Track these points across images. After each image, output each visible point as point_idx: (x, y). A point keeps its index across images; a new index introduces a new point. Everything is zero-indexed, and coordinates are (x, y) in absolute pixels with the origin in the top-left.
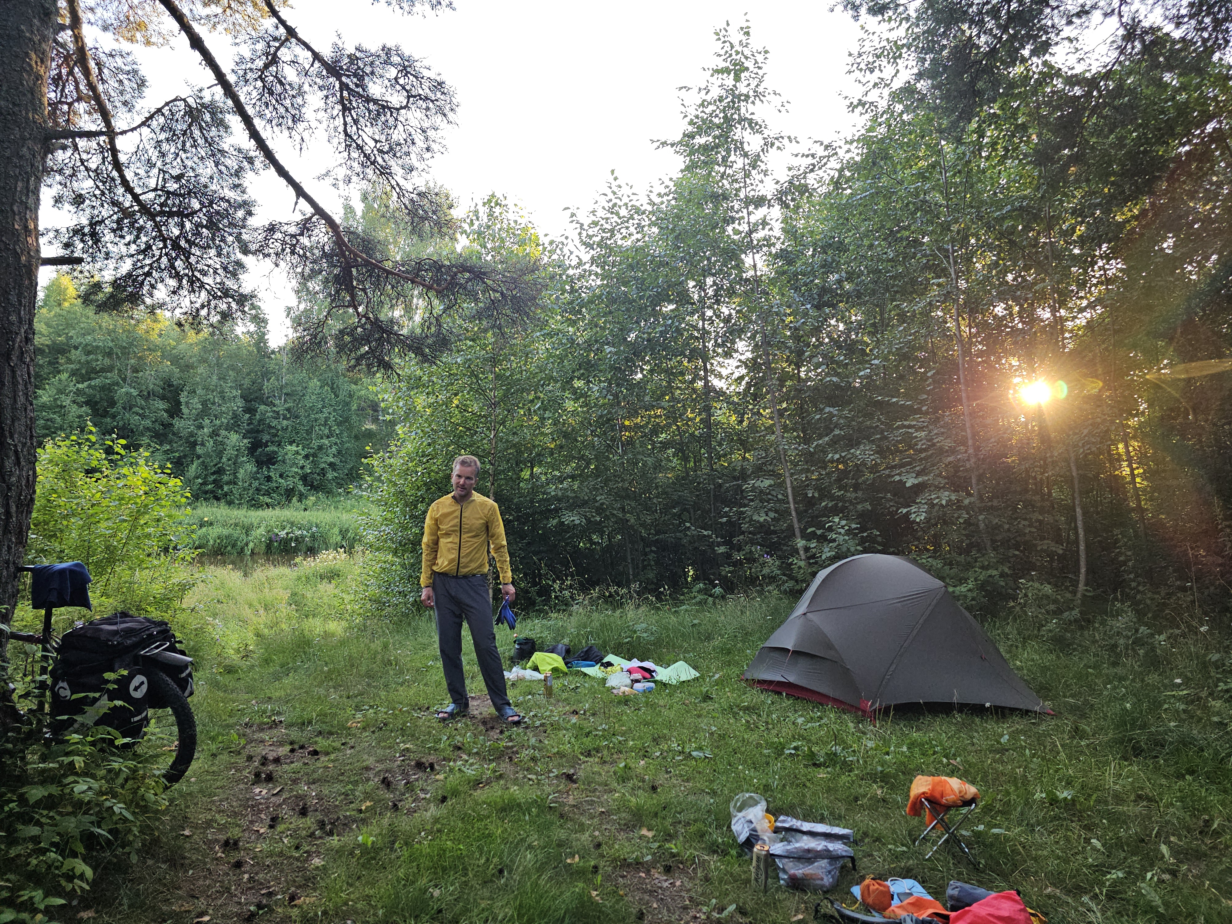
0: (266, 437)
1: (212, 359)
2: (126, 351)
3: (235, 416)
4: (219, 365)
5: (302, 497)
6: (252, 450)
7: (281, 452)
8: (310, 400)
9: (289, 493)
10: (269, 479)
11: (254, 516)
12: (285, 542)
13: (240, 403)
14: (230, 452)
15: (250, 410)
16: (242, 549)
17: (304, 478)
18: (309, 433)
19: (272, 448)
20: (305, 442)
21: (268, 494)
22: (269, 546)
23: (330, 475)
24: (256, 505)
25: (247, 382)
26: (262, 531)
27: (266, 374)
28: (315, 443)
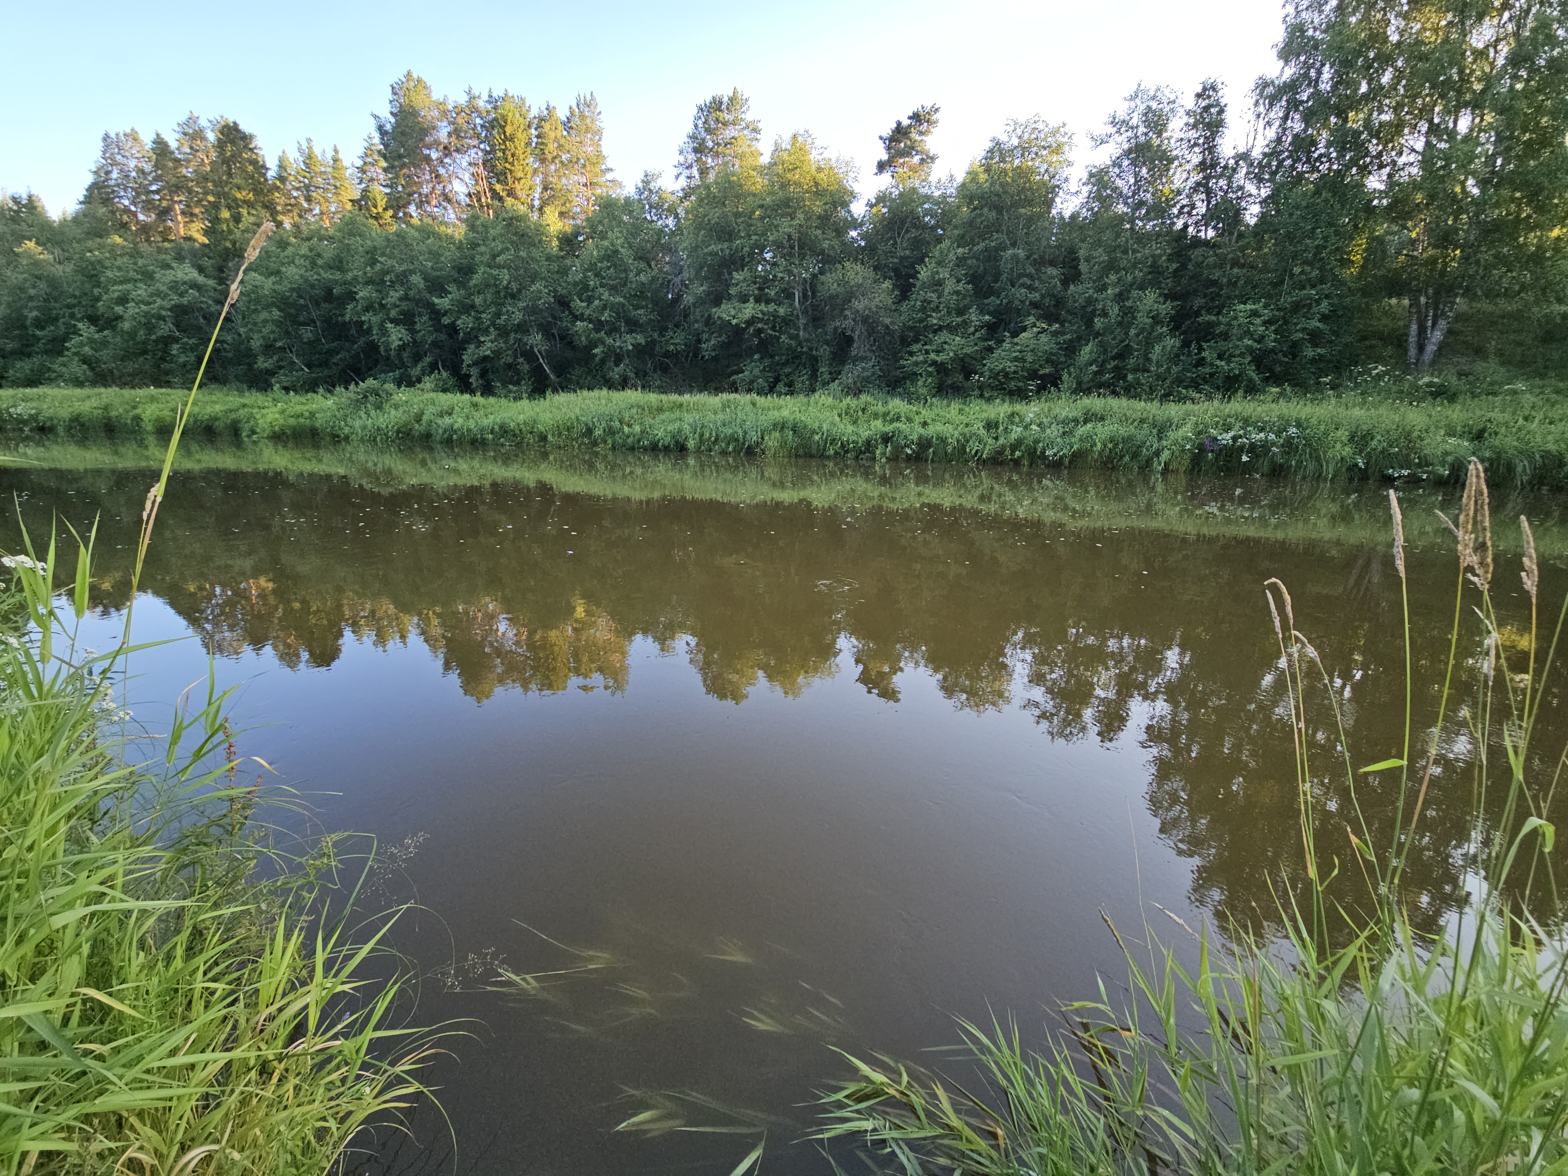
5: (1254, 388)
10: (1201, 362)
12: (1231, 453)
14: (1143, 321)
16: (1149, 462)
17: (1261, 358)
19: (1207, 318)
22: (1197, 460)
26: (1187, 431)
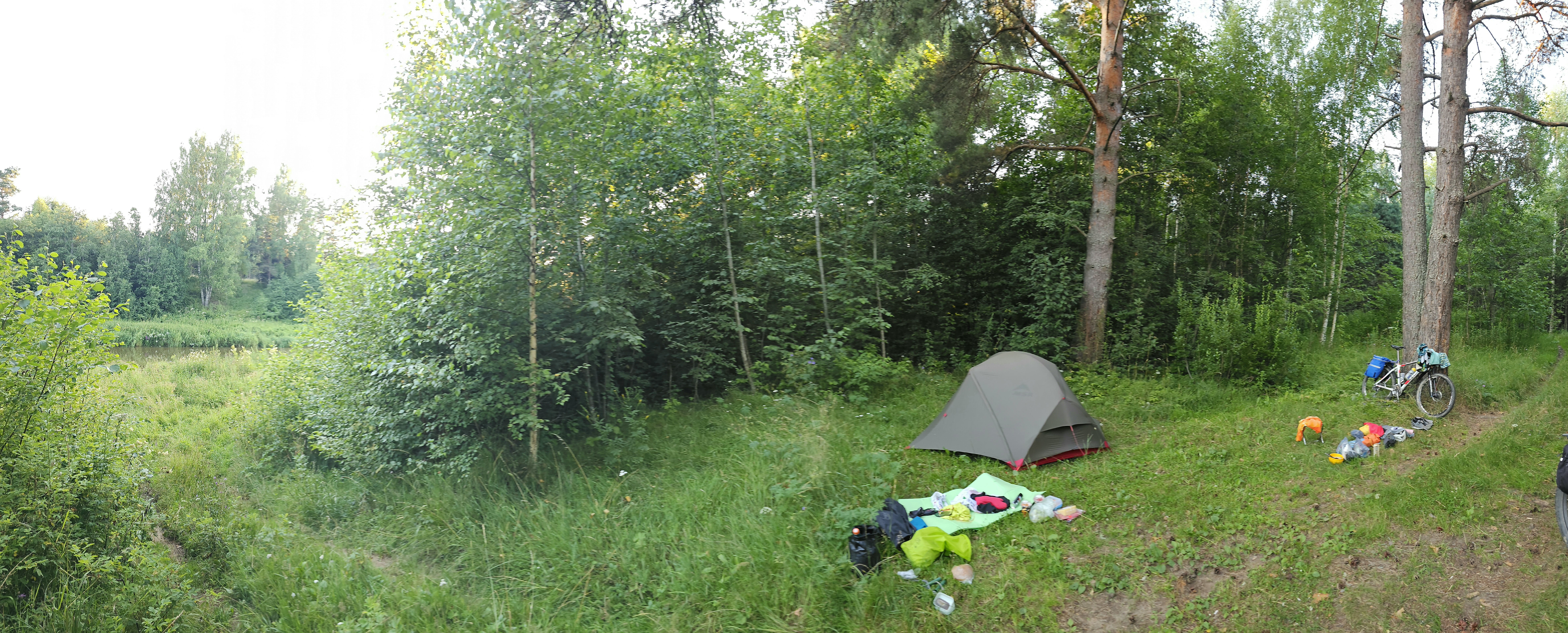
0: (140, 282)
1: (112, 238)
2: (70, 235)
3: (125, 270)
4: (116, 241)
5: (159, 315)
6: (134, 289)
7: (148, 290)
8: (163, 260)
9: (153, 313)
10: (142, 305)
11: (136, 325)
12: (153, 340)
13: (127, 263)
14: (123, 290)
15: (132, 267)
17: (160, 304)
18: (162, 278)
19: (143, 288)
20: (161, 284)
21: (142, 313)
22: (144, 342)
23: (174, 303)
24: (136, 319)
25: (130, 251)
26: (140, 333)
27: (140, 246)
28: (166, 285)
